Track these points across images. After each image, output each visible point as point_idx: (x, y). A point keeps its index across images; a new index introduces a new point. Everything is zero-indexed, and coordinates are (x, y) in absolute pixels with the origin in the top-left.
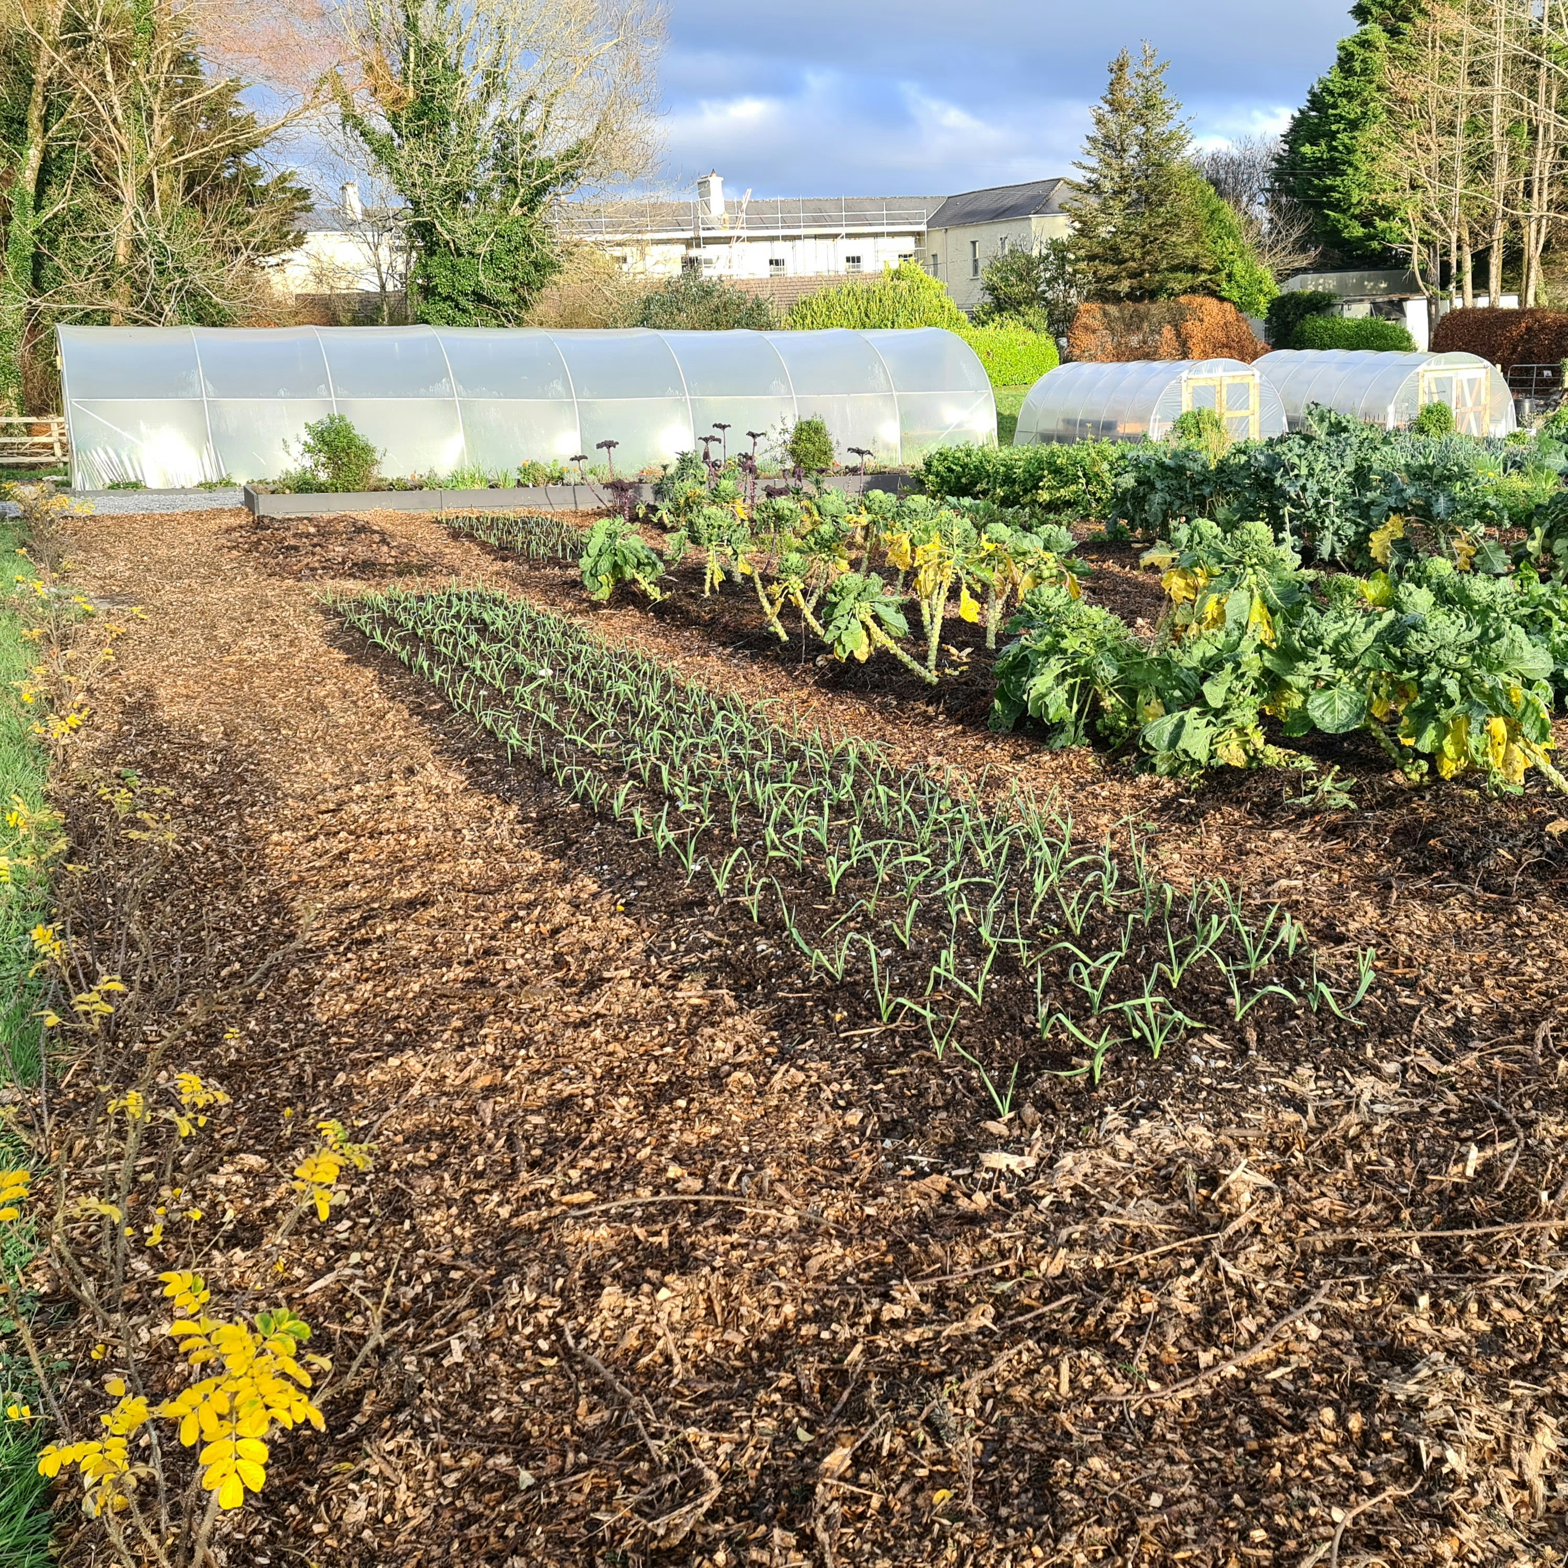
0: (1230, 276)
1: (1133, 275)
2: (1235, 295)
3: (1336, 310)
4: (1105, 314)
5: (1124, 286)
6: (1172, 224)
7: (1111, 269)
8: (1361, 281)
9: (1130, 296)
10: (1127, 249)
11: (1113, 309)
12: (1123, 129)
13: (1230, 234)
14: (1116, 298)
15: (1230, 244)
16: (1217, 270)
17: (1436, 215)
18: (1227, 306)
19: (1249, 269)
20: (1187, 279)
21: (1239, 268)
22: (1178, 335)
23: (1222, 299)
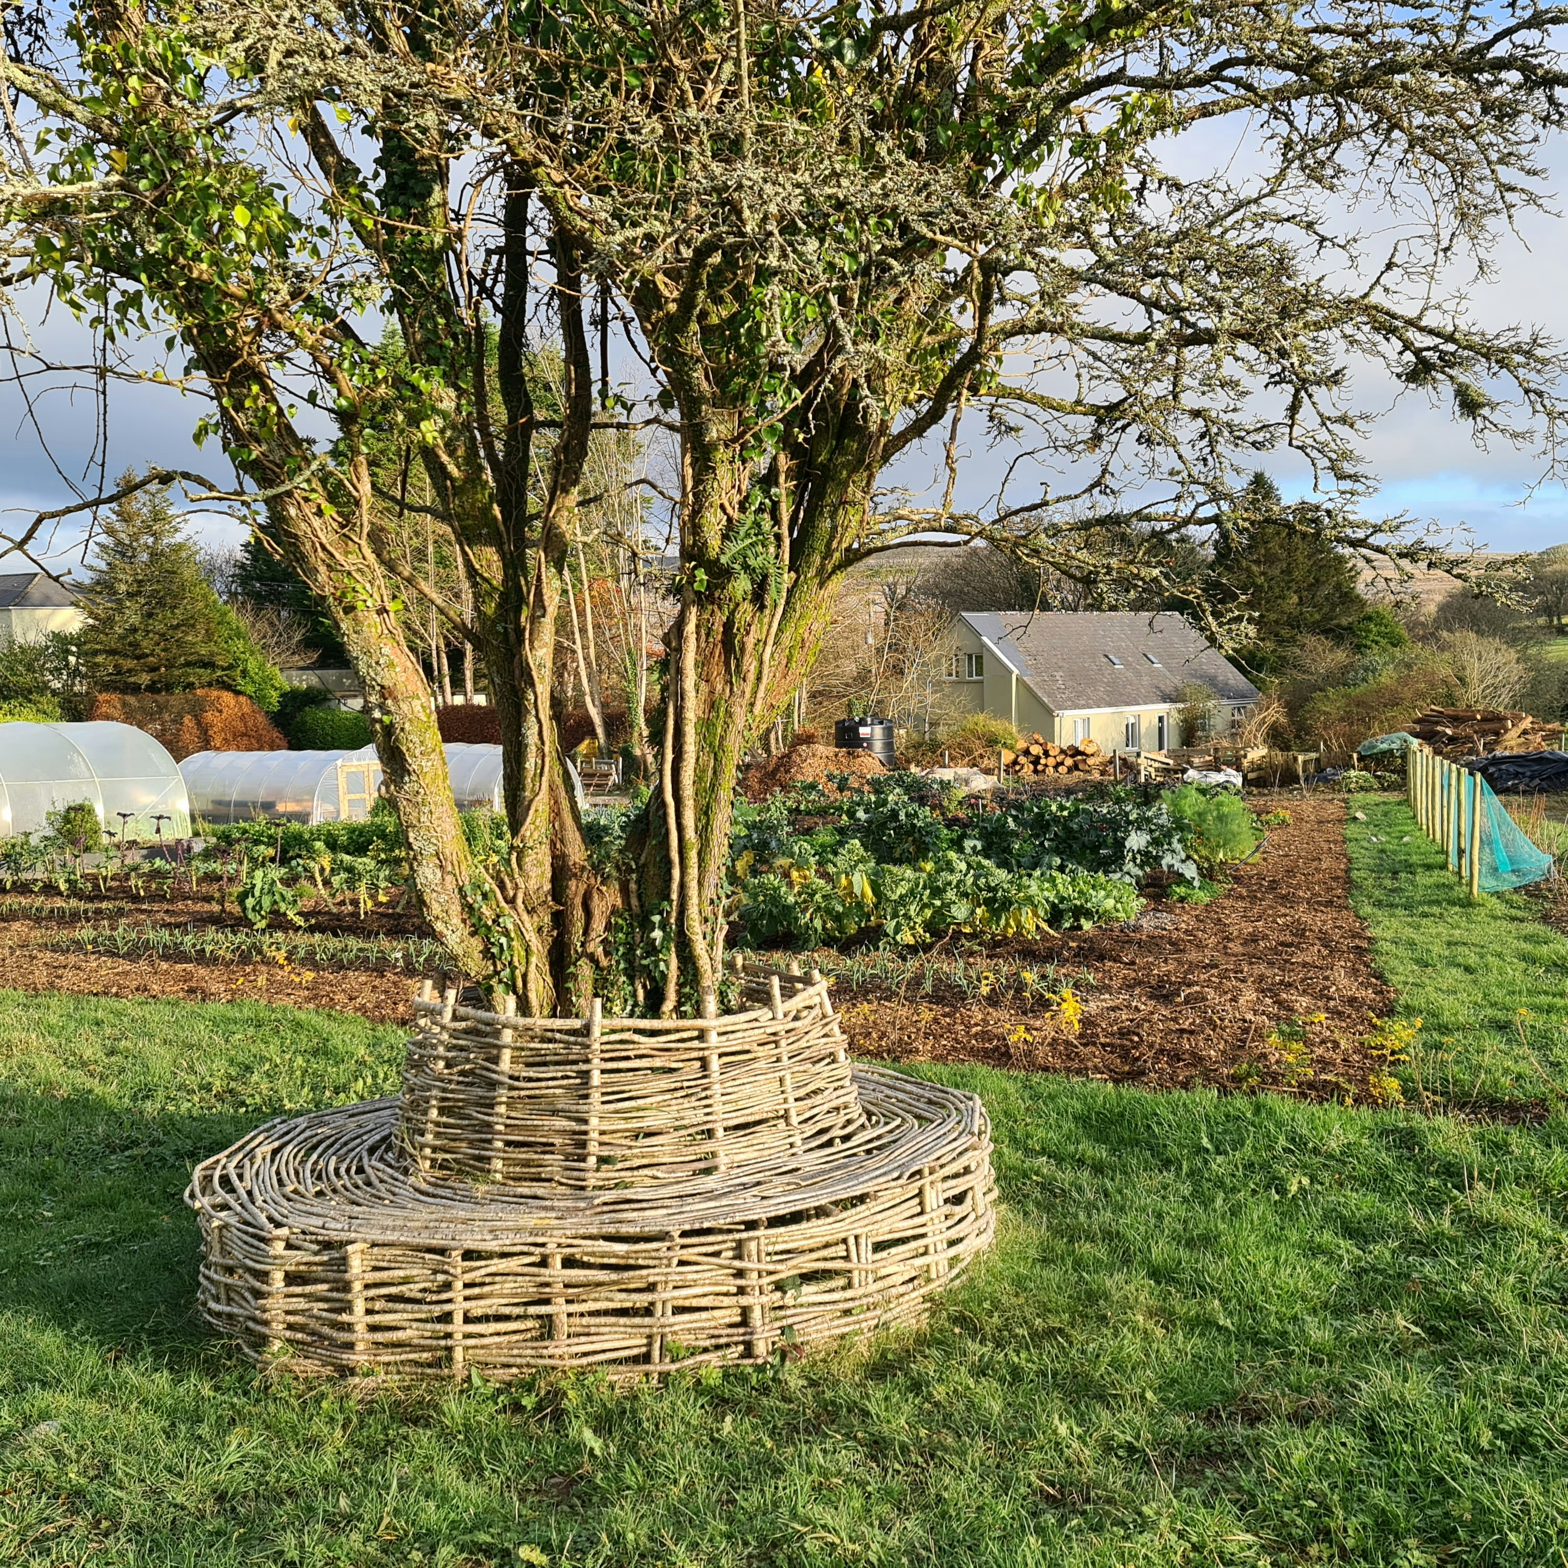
0: (244, 673)
1: (154, 669)
2: (250, 689)
3: (333, 704)
4: (124, 704)
5: (145, 679)
6: (188, 624)
7: (129, 664)
8: (340, 678)
9: (152, 688)
10: (146, 645)
11: (131, 700)
12: (134, 537)
13: (239, 635)
14: (135, 689)
15: (240, 644)
16: (231, 667)
17: (417, 626)
18: (242, 699)
19: (261, 667)
20: (205, 674)
21: (252, 665)
22: (199, 723)
23: (238, 693)
